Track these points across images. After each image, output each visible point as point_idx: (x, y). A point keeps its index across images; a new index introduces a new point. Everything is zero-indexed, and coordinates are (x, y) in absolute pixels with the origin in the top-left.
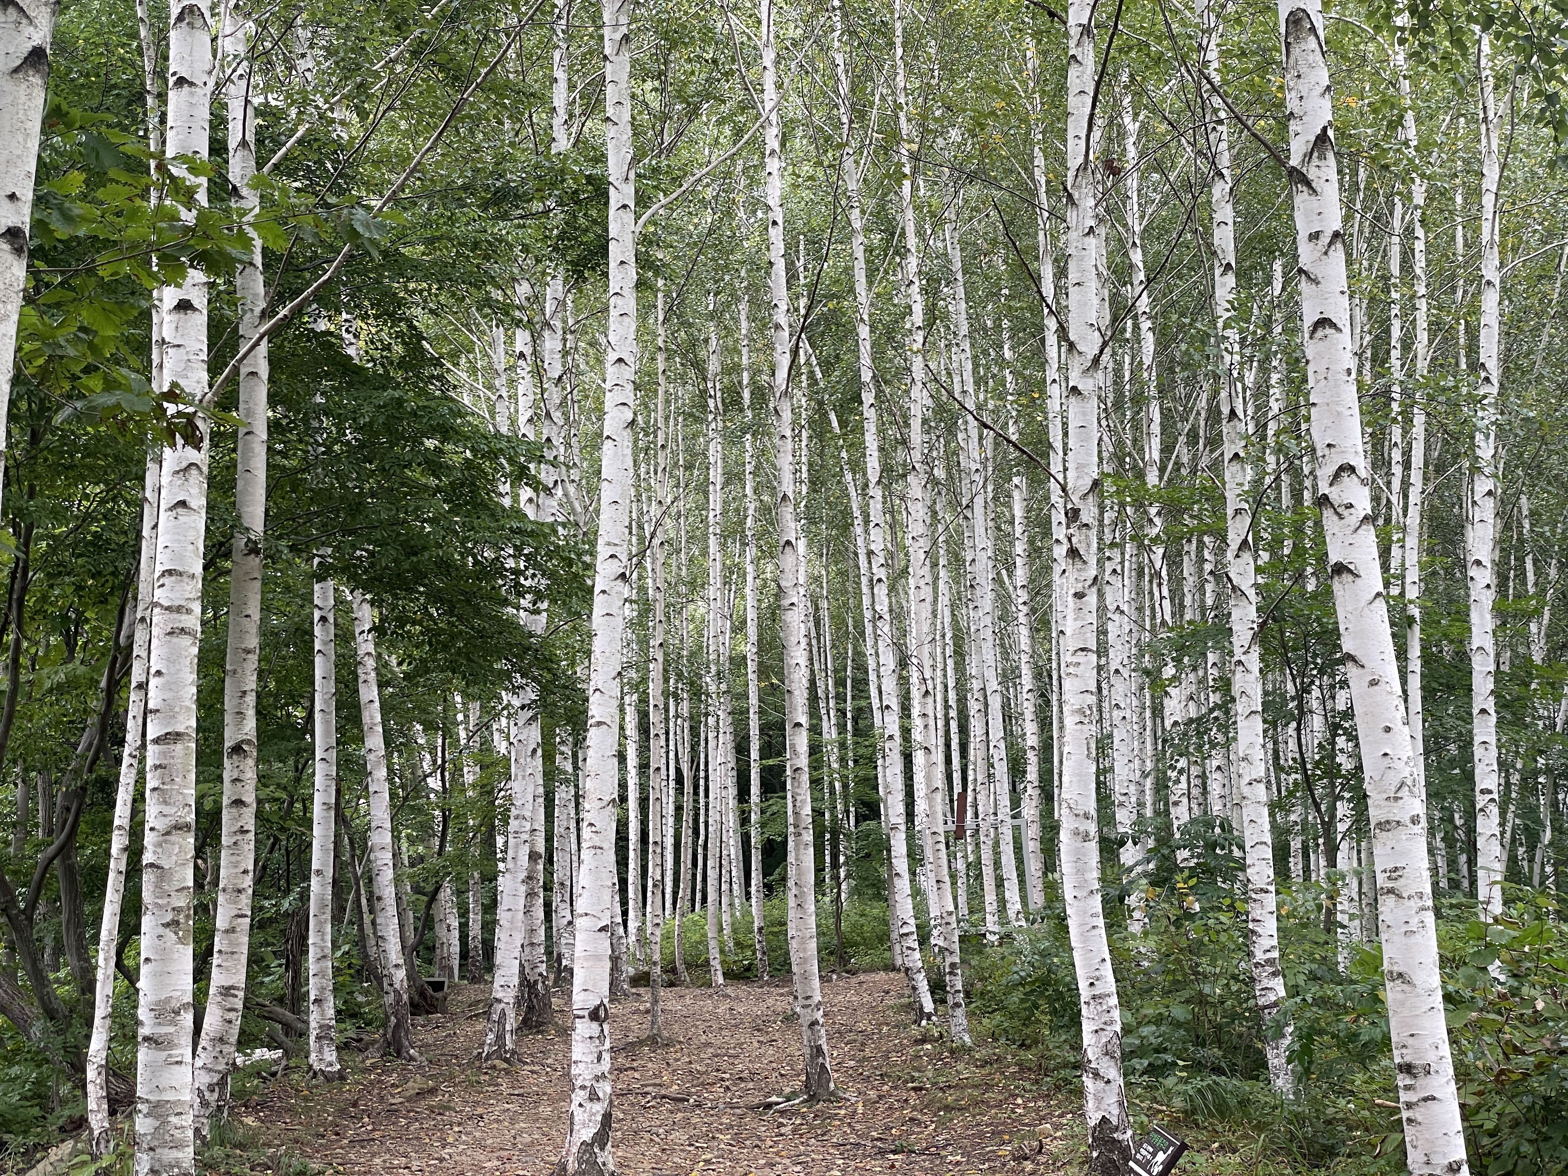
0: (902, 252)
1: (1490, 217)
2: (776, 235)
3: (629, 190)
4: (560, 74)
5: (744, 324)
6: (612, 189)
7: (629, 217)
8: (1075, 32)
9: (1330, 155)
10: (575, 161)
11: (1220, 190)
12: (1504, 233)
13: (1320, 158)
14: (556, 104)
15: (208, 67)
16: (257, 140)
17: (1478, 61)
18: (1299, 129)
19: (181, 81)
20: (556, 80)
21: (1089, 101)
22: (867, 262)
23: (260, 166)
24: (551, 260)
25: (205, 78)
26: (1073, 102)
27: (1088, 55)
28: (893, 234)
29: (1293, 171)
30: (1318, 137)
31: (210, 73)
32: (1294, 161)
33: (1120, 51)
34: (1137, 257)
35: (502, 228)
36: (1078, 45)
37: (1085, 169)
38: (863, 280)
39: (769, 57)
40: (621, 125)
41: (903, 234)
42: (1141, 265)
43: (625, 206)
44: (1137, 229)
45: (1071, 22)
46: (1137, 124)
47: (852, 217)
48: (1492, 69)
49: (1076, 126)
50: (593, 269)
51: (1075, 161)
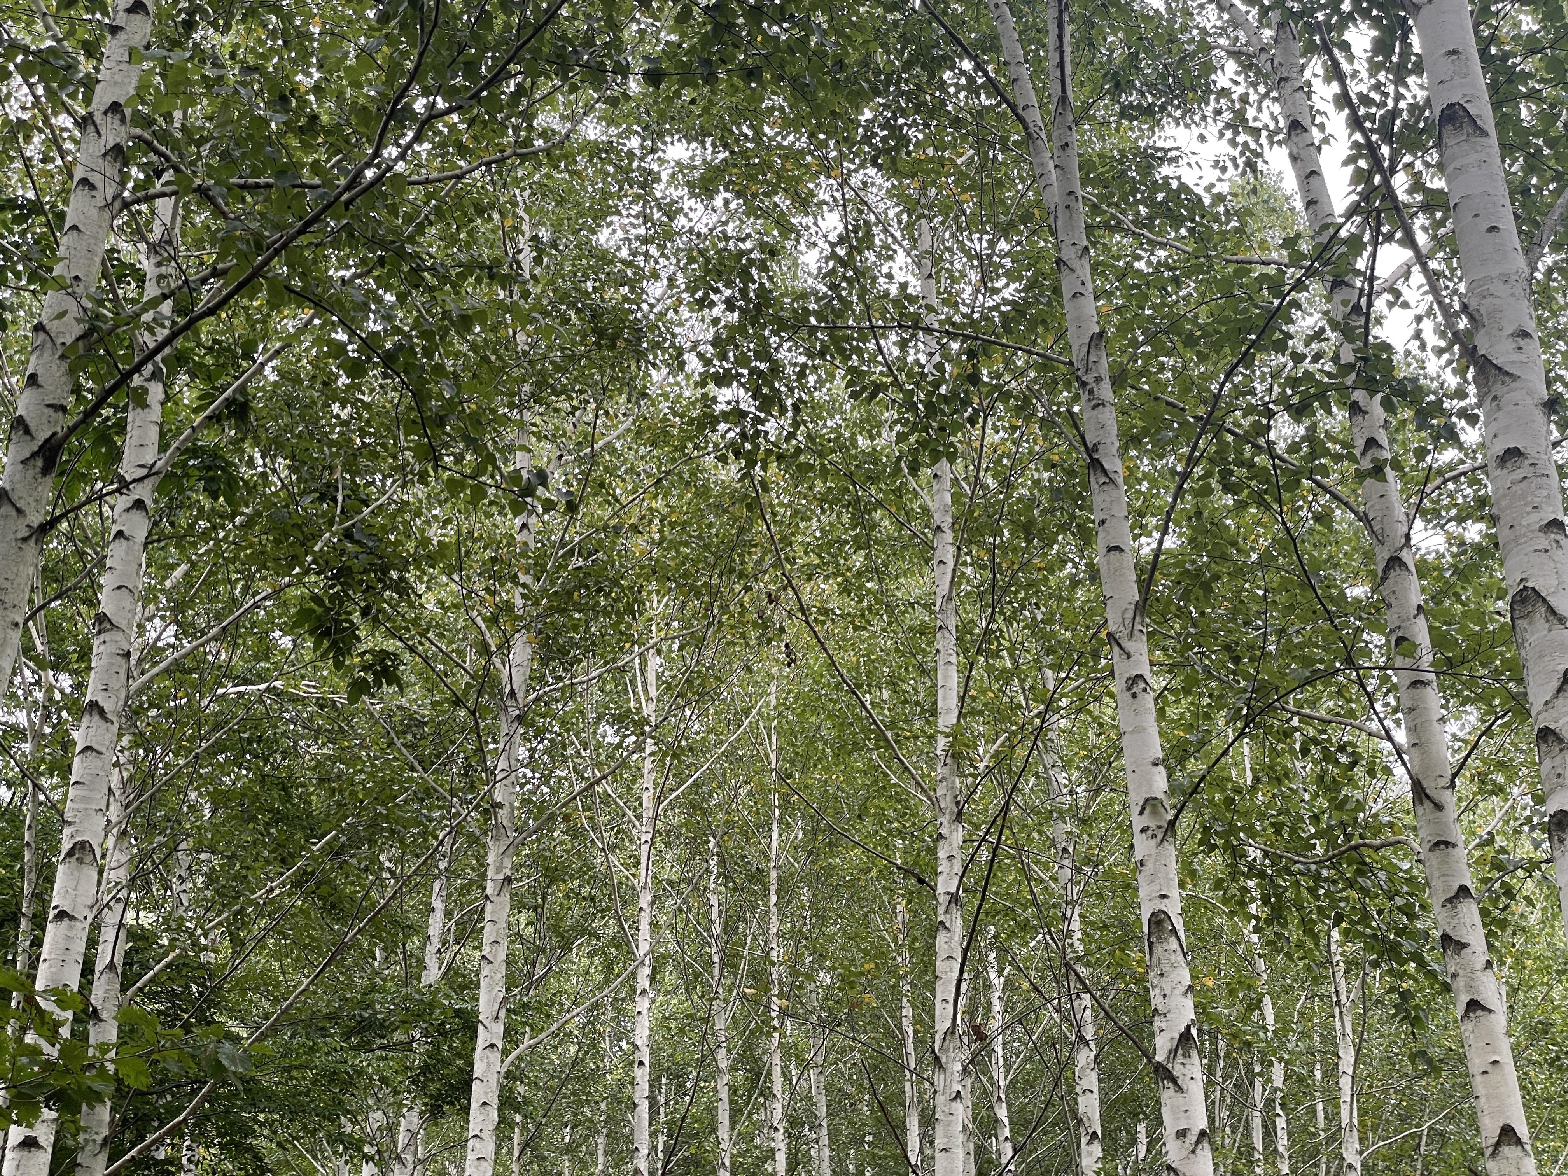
0: (768, 1094)
1: (1348, 1099)
2: (642, 1075)
3: (499, 1029)
4: (438, 904)
5: (601, 1159)
6: (481, 1028)
7: (495, 1057)
8: (943, 899)
9: (1195, 1054)
10: (447, 996)
11: (1085, 1057)
12: (1362, 1113)
13: (1184, 1055)
14: (431, 933)
15: (90, 902)
16: (125, 964)
17: (1329, 945)
18: (1163, 1026)
19: (62, 915)
20: (433, 910)
21: (958, 967)
22: (731, 1102)
23: (124, 989)
24: (409, 1092)
25: (87, 912)
26: (941, 966)
27: (956, 923)
28: (758, 1075)
29: (1159, 1067)
30: (1182, 1035)
31: (92, 907)
32: (1160, 1057)
33: (987, 914)
34: (1002, 1112)
35: (362, 1059)
36: (946, 912)
37: (953, 1033)
38: (727, 1122)
39: (645, 899)
40: (496, 964)
41: (769, 1074)
42: (1006, 1121)
43: (492, 1046)
44: (1002, 1083)
45: (940, 890)
46: (1002, 979)
47: (719, 1057)
48: (1341, 954)
49: (945, 991)
50: (452, 1104)
51: (943, 1025)
